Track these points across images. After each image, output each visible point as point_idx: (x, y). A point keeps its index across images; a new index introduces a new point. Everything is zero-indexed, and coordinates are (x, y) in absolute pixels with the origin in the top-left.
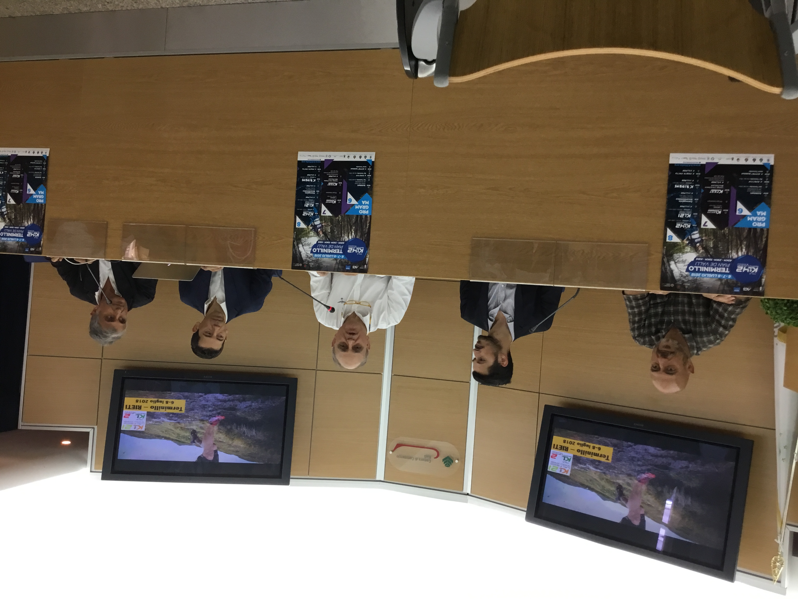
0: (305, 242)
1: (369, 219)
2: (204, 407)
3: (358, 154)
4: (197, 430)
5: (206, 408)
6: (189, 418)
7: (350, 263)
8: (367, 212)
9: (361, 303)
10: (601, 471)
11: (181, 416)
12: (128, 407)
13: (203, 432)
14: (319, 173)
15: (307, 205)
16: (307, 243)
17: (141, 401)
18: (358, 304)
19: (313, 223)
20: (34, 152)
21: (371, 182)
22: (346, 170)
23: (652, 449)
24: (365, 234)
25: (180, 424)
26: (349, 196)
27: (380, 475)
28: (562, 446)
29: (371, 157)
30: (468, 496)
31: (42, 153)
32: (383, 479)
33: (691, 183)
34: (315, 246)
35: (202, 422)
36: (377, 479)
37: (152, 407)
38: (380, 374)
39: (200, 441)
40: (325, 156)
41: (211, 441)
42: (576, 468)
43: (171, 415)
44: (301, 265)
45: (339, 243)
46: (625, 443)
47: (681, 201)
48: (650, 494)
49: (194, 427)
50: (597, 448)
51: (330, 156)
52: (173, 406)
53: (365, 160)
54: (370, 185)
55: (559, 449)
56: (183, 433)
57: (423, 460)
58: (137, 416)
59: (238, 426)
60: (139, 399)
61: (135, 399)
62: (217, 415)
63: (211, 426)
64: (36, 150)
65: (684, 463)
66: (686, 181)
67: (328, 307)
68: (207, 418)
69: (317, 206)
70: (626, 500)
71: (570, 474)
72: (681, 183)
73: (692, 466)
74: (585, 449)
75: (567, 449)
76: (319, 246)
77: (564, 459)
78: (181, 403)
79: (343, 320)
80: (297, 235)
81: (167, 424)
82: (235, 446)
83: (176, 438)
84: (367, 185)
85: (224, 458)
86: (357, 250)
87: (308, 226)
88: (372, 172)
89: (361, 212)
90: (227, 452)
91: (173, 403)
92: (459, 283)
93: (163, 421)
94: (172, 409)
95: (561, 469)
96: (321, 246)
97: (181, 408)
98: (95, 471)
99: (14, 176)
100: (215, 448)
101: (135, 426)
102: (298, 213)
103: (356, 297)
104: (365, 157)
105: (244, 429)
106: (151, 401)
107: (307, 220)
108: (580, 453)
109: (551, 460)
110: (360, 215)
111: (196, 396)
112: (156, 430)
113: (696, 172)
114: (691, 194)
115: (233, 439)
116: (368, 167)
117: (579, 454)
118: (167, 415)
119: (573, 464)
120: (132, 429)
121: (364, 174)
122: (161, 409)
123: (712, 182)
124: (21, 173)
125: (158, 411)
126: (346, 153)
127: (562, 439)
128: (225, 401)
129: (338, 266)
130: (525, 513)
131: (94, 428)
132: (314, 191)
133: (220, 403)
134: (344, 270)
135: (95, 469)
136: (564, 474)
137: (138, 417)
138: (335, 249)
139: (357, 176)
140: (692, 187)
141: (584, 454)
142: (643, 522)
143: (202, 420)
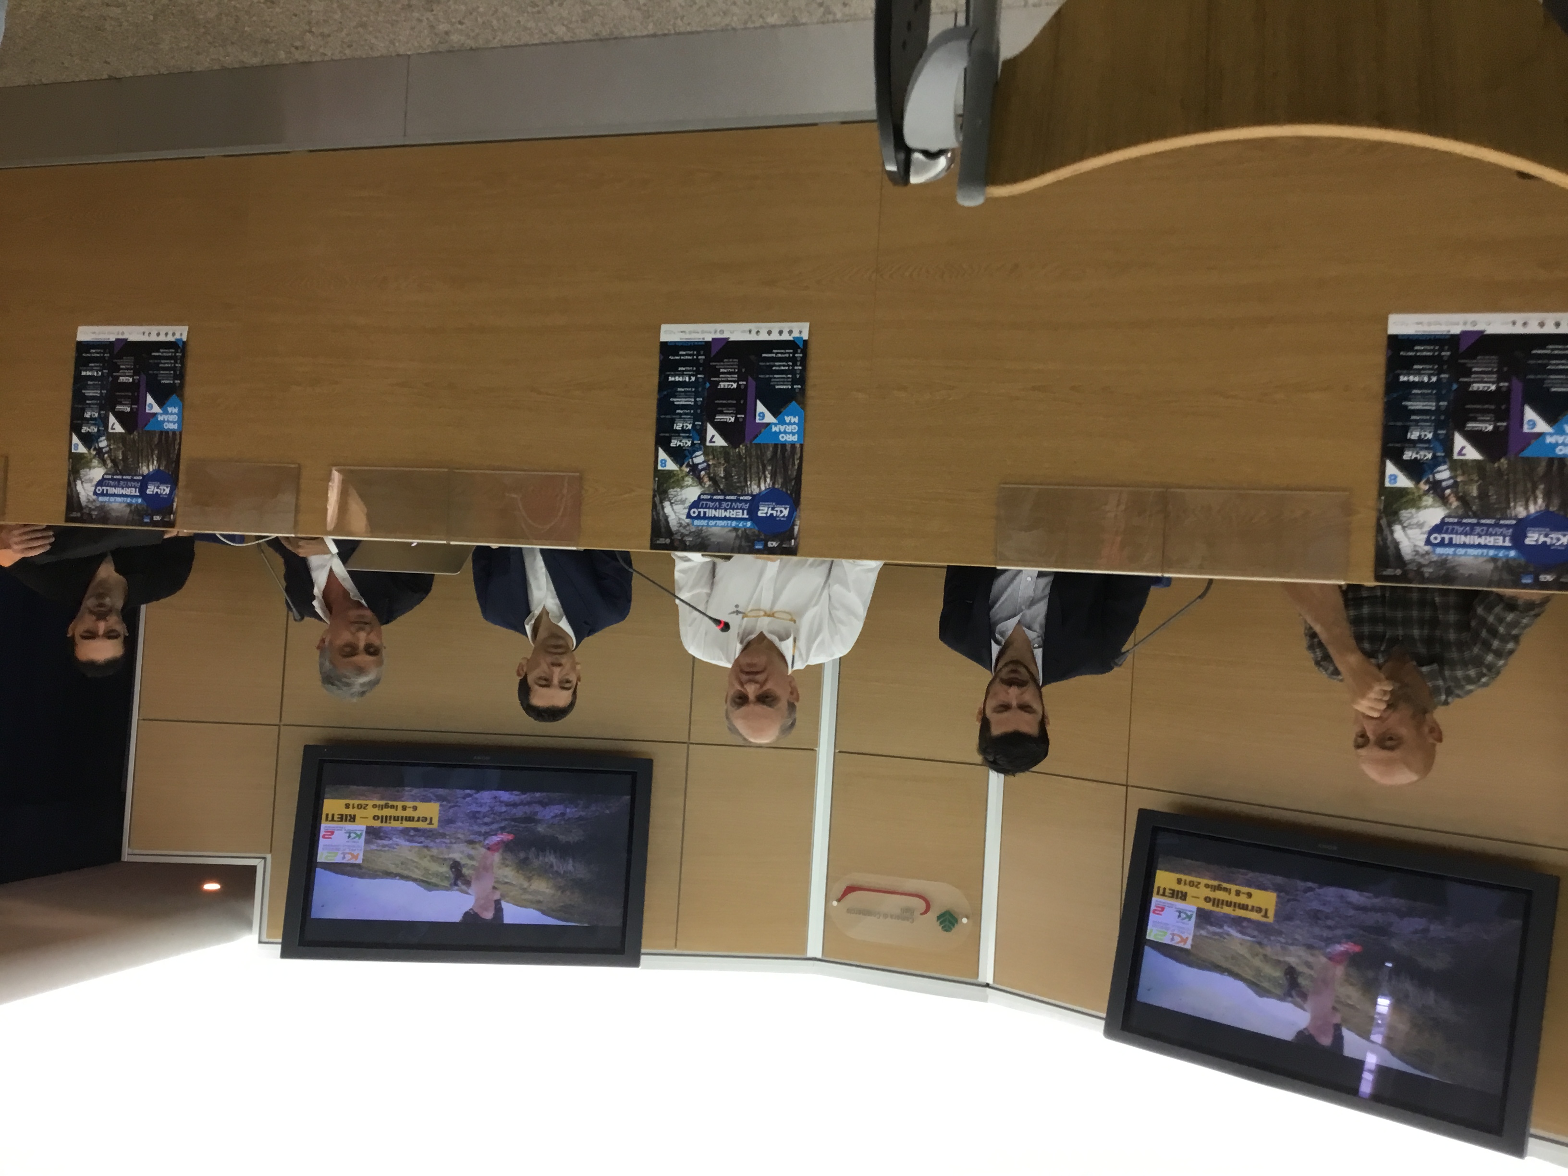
0: (675, 496)
1: (798, 450)
2: (474, 816)
3: (776, 327)
4: (463, 862)
5: (479, 818)
6: (446, 838)
7: (762, 537)
8: (795, 438)
9: (776, 615)
10: (1254, 939)
11: (431, 833)
12: (330, 818)
13: (473, 865)
14: (701, 365)
15: (678, 426)
16: (679, 498)
17: (356, 806)
18: (769, 616)
19: (690, 460)
20: (158, 334)
21: (802, 381)
22: (752, 357)
23: (1354, 896)
24: (791, 480)
25: (429, 850)
26: (760, 407)
27: (815, 947)
28: (1173, 891)
29: (801, 332)
30: (988, 990)
31: (174, 334)
32: (819, 956)
33: (1432, 372)
34: (695, 505)
35: (471, 846)
36: (810, 955)
37: (375, 818)
38: (813, 750)
39: (468, 883)
40: (713, 331)
41: (488, 883)
42: (1203, 933)
43: (412, 833)
44: (668, 541)
45: (742, 498)
46: (1301, 884)
47: (1413, 408)
48: (1352, 984)
49: (457, 856)
50: (1243, 893)
51: (722, 332)
52: (416, 814)
53: (790, 338)
54: (800, 386)
55: (1169, 897)
56: (435, 867)
57: (898, 919)
58: (348, 835)
59: (541, 853)
60: (351, 802)
61: (343, 802)
62: (499, 832)
63: (489, 853)
64: (163, 329)
65: (1418, 923)
66: (1421, 367)
67: (717, 622)
68: (482, 838)
69: (698, 427)
70: (1304, 996)
71: (1192, 946)
72: (1411, 372)
73: (1436, 929)
74: (1221, 895)
75: (1183, 896)
76: (703, 504)
77: (1179, 916)
78: (431, 810)
79: (739, 647)
80: (660, 484)
81: (405, 849)
82: (536, 892)
83: (423, 876)
84: (795, 387)
85: (513, 914)
86: (777, 511)
87: (681, 466)
88: (804, 361)
89: (783, 438)
90: (518, 903)
91: (415, 808)
92: (945, 570)
93: (397, 845)
94: (413, 820)
95: (1173, 935)
96: (707, 504)
97: (431, 819)
98: (267, 940)
99: (122, 379)
100: (497, 896)
101: (344, 854)
102: (662, 442)
103: (766, 605)
104: (790, 332)
105: (552, 859)
106: (374, 806)
107: (678, 455)
108: (1211, 904)
109: (1152, 917)
110: (781, 444)
111: (459, 796)
112: (386, 861)
113: (1441, 350)
114: (1431, 394)
115: (529, 879)
116: (795, 352)
117: (1208, 906)
118: (405, 832)
119: (1198, 926)
120: (338, 859)
121: (788, 366)
122: (392, 821)
123: (1474, 370)
124: (135, 374)
125: (387, 825)
126: (753, 326)
127: (1174, 876)
128: (515, 805)
129: (741, 542)
130: (1103, 1023)
131: (264, 858)
132: (693, 400)
133: (504, 809)
134: (752, 551)
135: (268, 936)
136: (1177, 945)
137: (349, 837)
138: (733, 509)
139: (774, 368)
140: (1434, 379)
141: (1218, 906)
142: (1338, 1039)
143: (471, 842)
